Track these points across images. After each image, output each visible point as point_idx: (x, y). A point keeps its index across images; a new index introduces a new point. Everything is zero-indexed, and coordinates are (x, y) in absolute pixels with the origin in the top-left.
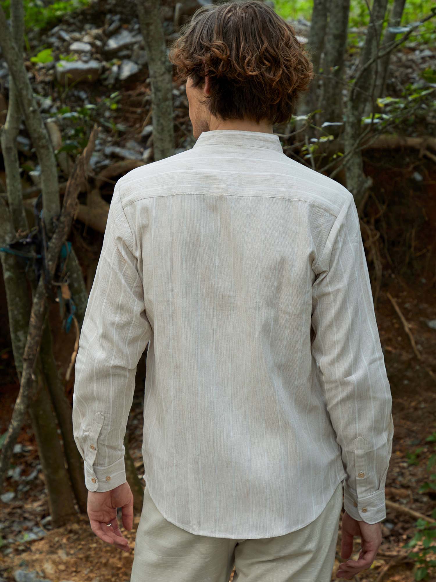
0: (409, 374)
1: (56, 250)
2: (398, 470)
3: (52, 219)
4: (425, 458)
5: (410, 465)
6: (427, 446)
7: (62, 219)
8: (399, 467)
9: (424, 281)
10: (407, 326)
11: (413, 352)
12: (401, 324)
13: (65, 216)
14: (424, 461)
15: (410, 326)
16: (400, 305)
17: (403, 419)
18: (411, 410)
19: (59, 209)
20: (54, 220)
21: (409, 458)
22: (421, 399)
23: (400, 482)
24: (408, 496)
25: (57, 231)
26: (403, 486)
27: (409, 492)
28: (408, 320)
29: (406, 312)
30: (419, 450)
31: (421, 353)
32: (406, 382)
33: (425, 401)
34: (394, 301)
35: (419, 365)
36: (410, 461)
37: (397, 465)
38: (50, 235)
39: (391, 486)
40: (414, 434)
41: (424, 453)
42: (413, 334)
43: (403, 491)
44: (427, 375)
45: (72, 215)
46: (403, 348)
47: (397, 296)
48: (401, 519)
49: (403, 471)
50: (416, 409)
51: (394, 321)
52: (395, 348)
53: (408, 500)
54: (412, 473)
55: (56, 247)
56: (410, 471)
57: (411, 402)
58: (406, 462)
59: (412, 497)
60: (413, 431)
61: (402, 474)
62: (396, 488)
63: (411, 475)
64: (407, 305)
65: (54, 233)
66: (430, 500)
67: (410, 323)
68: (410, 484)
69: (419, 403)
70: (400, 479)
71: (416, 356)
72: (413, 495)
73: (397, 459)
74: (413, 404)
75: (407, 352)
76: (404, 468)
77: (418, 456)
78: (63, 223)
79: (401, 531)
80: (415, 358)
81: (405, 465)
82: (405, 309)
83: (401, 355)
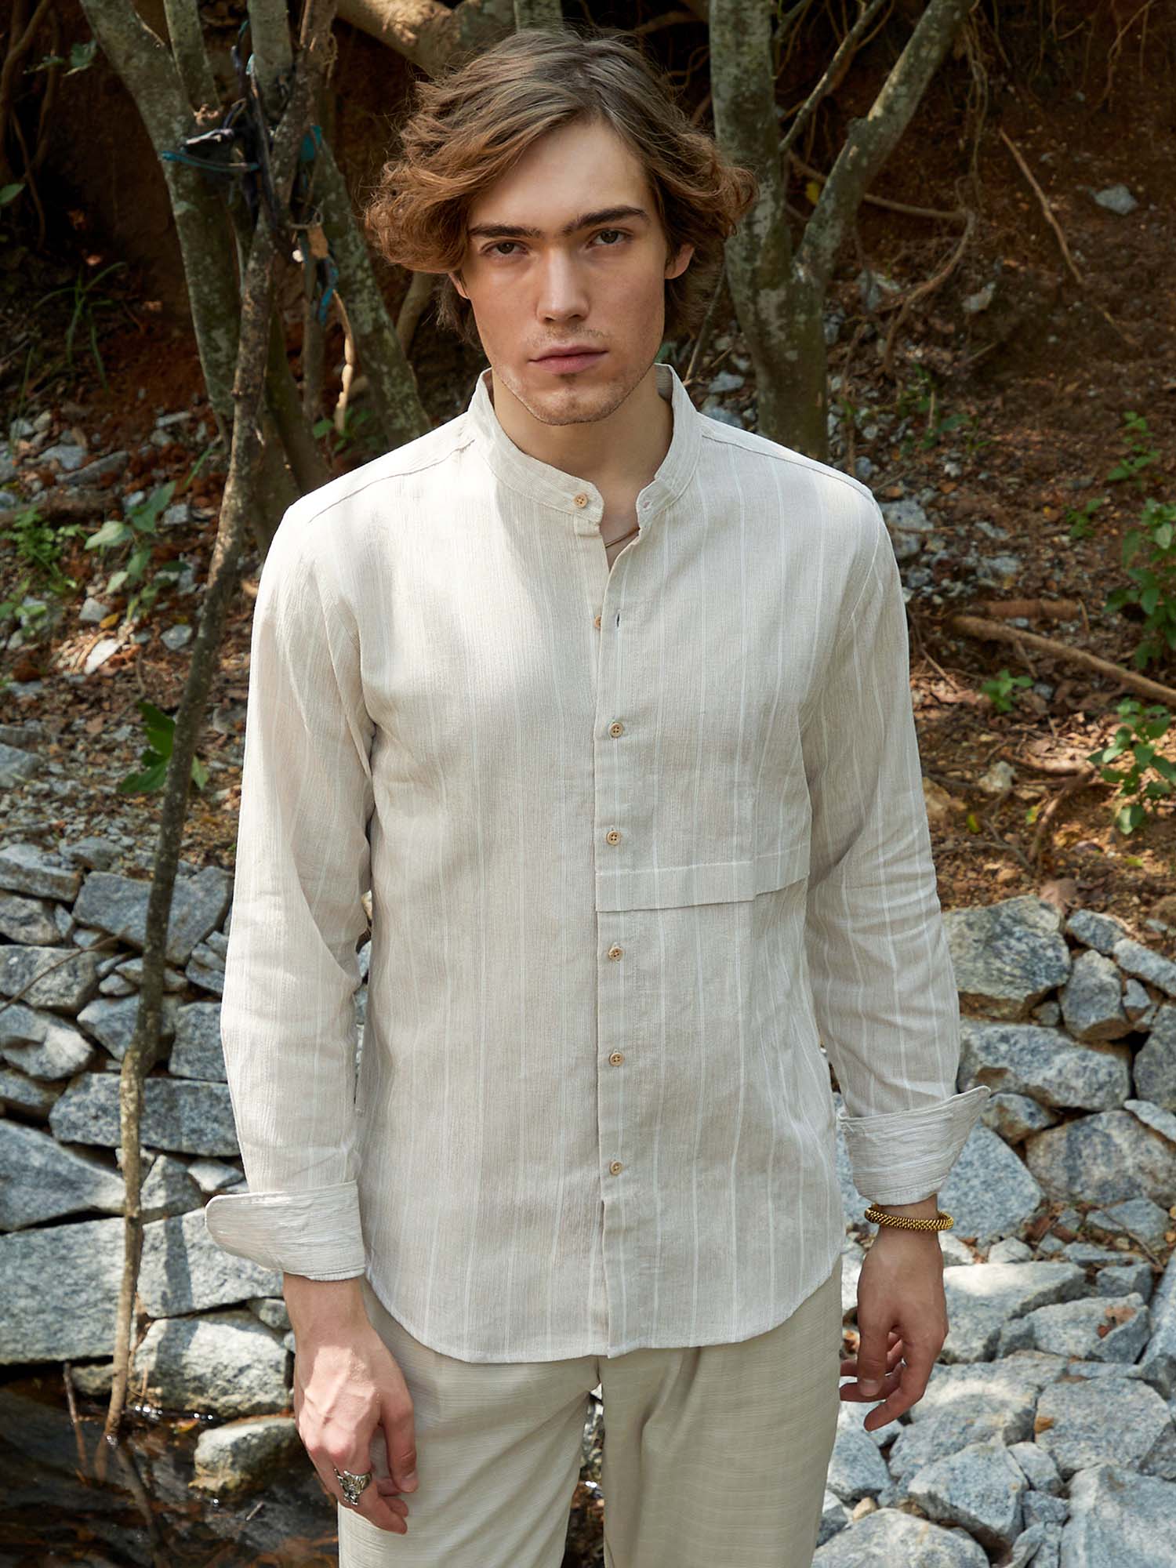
0: (1059, 320)
1: (291, 151)
2: (1050, 553)
3: (276, 80)
4: (1105, 520)
5: (1076, 540)
6: (1108, 491)
7: (300, 78)
8: (1053, 545)
9: (1081, 97)
10: (1049, 206)
11: (1068, 270)
12: (1037, 200)
13: (307, 73)
14: (1105, 526)
15: (1054, 206)
16: (1031, 157)
17: (1051, 425)
18: (1068, 404)
19: (290, 54)
20: (282, 82)
21: (1073, 523)
22: (1087, 376)
23: (1058, 583)
24: (1077, 615)
25: (289, 105)
26: (1065, 594)
27: (1080, 606)
28: (1047, 190)
29: (1043, 173)
30: (1092, 504)
31: (1082, 269)
32: (1052, 339)
33: (1097, 381)
34: (1014, 147)
35: (1081, 300)
36: (1076, 531)
37: (1048, 541)
38: (275, 114)
39: (1040, 596)
40: (1078, 463)
41: (1103, 507)
42: (1060, 223)
43: (1067, 604)
44: (1099, 320)
45: (322, 69)
46: (1042, 259)
47: (1022, 137)
48: (1068, 671)
49: (1062, 555)
50: (1077, 400)
51: (1019, 195)
52: (1025, 261)
53: (1077, 623)
54: (1082, 558)
55: (291, 144)
56: (1077, 554)
57: (1064, 385)
58: (1064, 533)
59: (1085, 616)
60: (1074, 456)
61: (1060, 564)
62: (1051, 599)
63: (1079, 562)
64: (1045, 157)
65: (283, 110)
66: (1126, 621)
67: (1054, 200)
68: (1083, 589)
69: (1084, 386)
70: (1058, 575)
71: (1072, 276)
72: (1089, 613)
73: (1046, 524)
74: (1070, 388)
75: (1051, 268)
76: (1064, 549)
77: (1091, 516)
78: (301, 87)
79: (1070, 703)
80: (1070, 283)
81: (1065, 539)
82: (1043, 164)
83: (1038, 276)
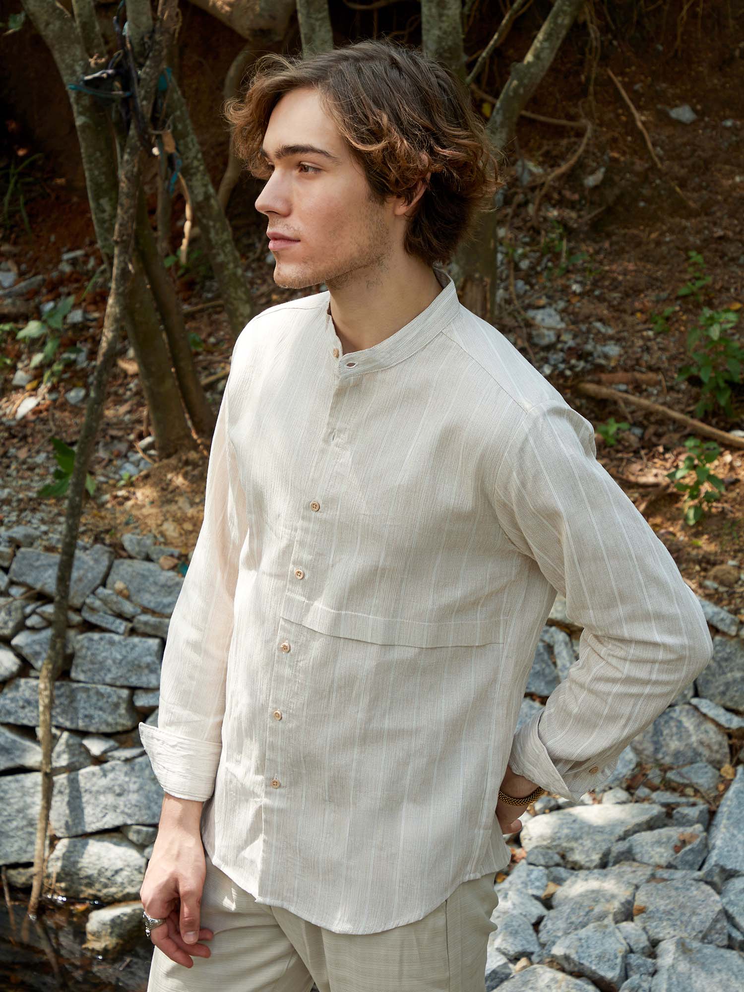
0: (646, 192)
1: (152, 84)
2: (640, 343)
3: (142, 39)
4: (677, 321)
5: (657, 334)
6: (679, 302)
7: (157, 37)
8: (642, 337)
9: (660, 48)
10: (640, 118)
11: (651, 158)
12: (631, 115)
13: (162, 34)
14: (676, 325)
15: (643, 118)
16: (628, 87)
17: (641, 259)
18: (652, 246)
19: (151, 22)
20: (146, 40)
21: (656, 323)
22: (664, 228)
23: (646, 362)
24: (659, 383)
25: (151, 55)
26: (650, 369)
27: (660, 377)
28: (639, 108)
29: (636, 97)
30: (668, 311)
31: (661, 159)
32: (642, 204)
33: (671, 231)
34: (617, 80)
35: (660, 178)
36: (657, 328)
37: (639, 335)
38: (141, 60)
39: (634, 370)
40: (659, 284)
41: (675, 313)
42: (647, 129)
43: (651, 376)
44: (672, 192)
45: (171, 31)
46: (635, 152)
47: (622, 74)
48: (652, 419)
49: (649, 344)
50: (658, 243)
51: (620, 111)
52: (624, 153)
53: (659, 388)
54: (661, 346)
55: (151, 80)
56: (658, 343)
57: (650, 233)
58: (650, 329)
59: (664, 383)
60: (657, 279)
61: (648, 349)
62: (642, 372)
63: (660, 349)
64: (637, 87)
65: (147, 58)
66: (690, 387)
67: (642, 114)
68: (662, 366)
69: (662, 234)
70: (646, 357)
71: (655, 164)
72: (666, 381)
73: (638, 324)
74: (654, 236)
75: (641, 158)
76: (649, 339)
77: (668, 319)
78: (159, 43)
79: (654, 439)
80: (653, 168)
81: (651, 333)
82: (636, 92)
83: (633, 163)
